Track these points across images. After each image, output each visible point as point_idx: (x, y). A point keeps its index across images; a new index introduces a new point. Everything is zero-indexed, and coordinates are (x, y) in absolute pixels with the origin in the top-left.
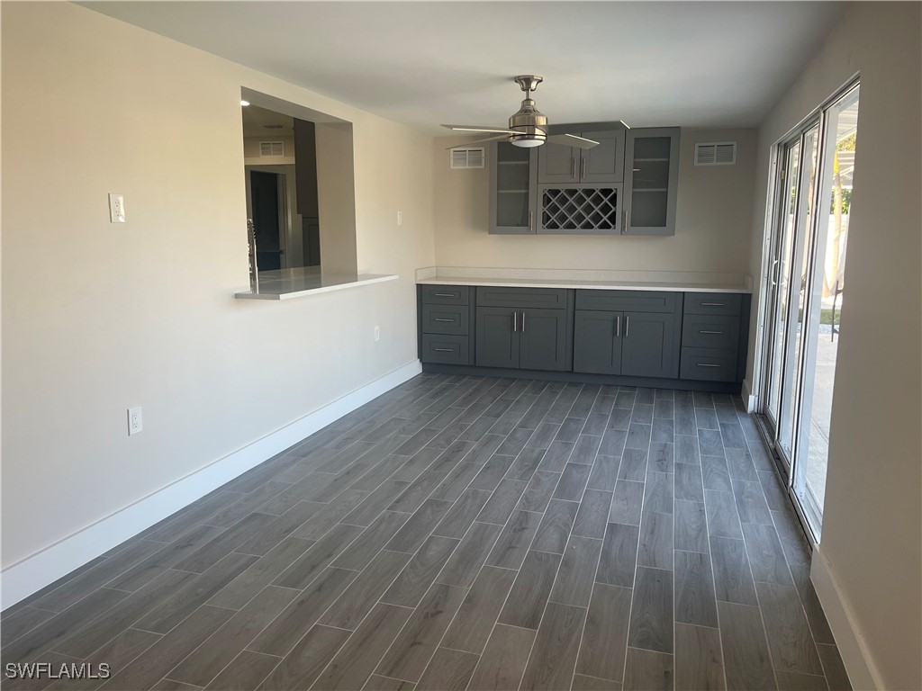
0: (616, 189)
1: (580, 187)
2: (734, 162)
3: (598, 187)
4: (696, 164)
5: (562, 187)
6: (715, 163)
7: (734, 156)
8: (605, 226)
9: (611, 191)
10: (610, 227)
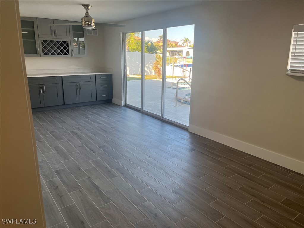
0: (68, 42)
1: (55, 40)
2: (97, 35)
3: (61, 40)
4: (87, 35)
5: (49, 40)
6: (92, 35)
7: (97, 33)
8: (65, 54)
9: (66, 42)
10: (67, 54)
